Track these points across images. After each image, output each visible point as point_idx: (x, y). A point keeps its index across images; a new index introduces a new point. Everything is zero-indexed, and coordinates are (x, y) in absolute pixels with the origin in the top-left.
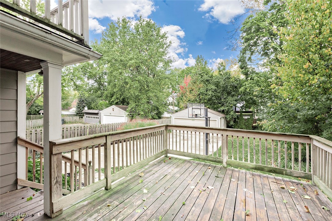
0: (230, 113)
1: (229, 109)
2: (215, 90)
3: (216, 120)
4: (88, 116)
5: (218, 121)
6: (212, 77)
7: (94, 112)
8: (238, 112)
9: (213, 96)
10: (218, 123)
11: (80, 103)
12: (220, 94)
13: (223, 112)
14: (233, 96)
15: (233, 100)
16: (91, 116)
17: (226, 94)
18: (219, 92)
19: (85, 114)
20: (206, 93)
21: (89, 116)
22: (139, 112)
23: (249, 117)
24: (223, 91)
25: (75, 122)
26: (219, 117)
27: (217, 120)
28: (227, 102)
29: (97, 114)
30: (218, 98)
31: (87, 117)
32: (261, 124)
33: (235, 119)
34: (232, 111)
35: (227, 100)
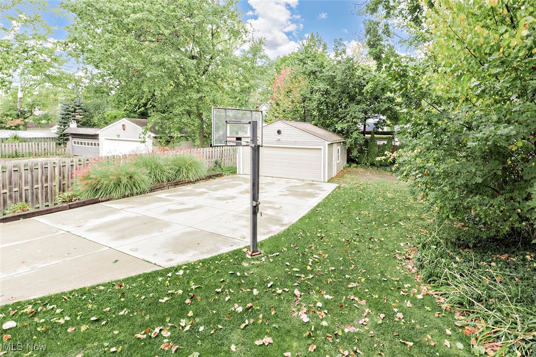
0: (352, 134)
1: (350, 127)
2: (327, 92)
3: (321, 149)
4: (77, 140)
5: (325, 151)
6: (322, 66)
7: (88, 133)
8: (369, 133)
9: (322, 103)
10: (324, 154)
11: (68, 114)
12: (336, 99)
13: (340, 133)
14: (358, 103)
15: (359, 111)
16: (83, 141)
17: (347, 100)
18: (334, 96)
19: (70, 137)
20: (310, 96)
21: (80, 140)
22: (170, 132)
23: (386, 142)
24: (343, 92)
25: (46, 154)
26: (327, 143)
27: (322, 147)
28: (348, 114)
29: (95, 137)
30: (332, 107)
31: (75, 142)
32: (392, 157)
33: (361, 145)
34: (356, 130)
35: (349, 110)
